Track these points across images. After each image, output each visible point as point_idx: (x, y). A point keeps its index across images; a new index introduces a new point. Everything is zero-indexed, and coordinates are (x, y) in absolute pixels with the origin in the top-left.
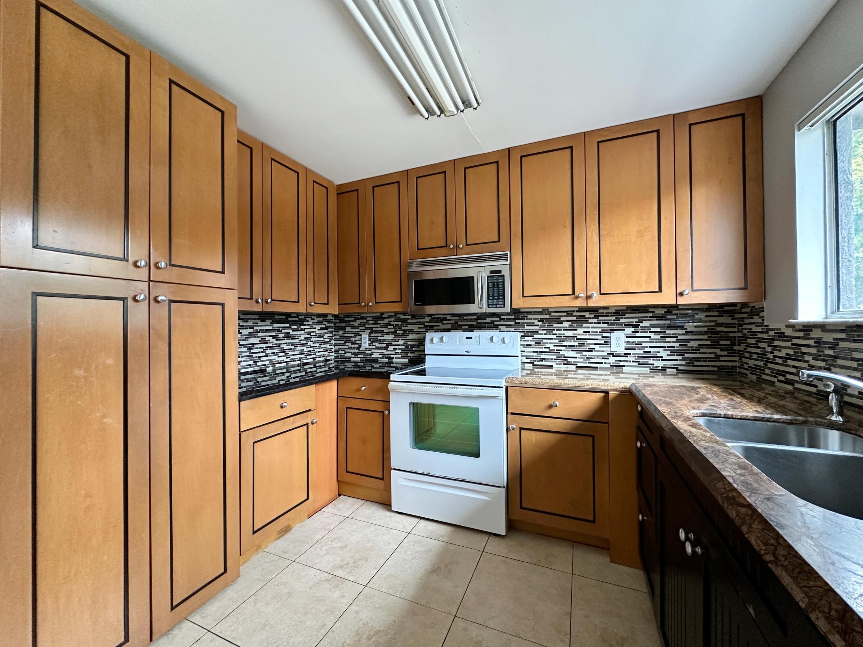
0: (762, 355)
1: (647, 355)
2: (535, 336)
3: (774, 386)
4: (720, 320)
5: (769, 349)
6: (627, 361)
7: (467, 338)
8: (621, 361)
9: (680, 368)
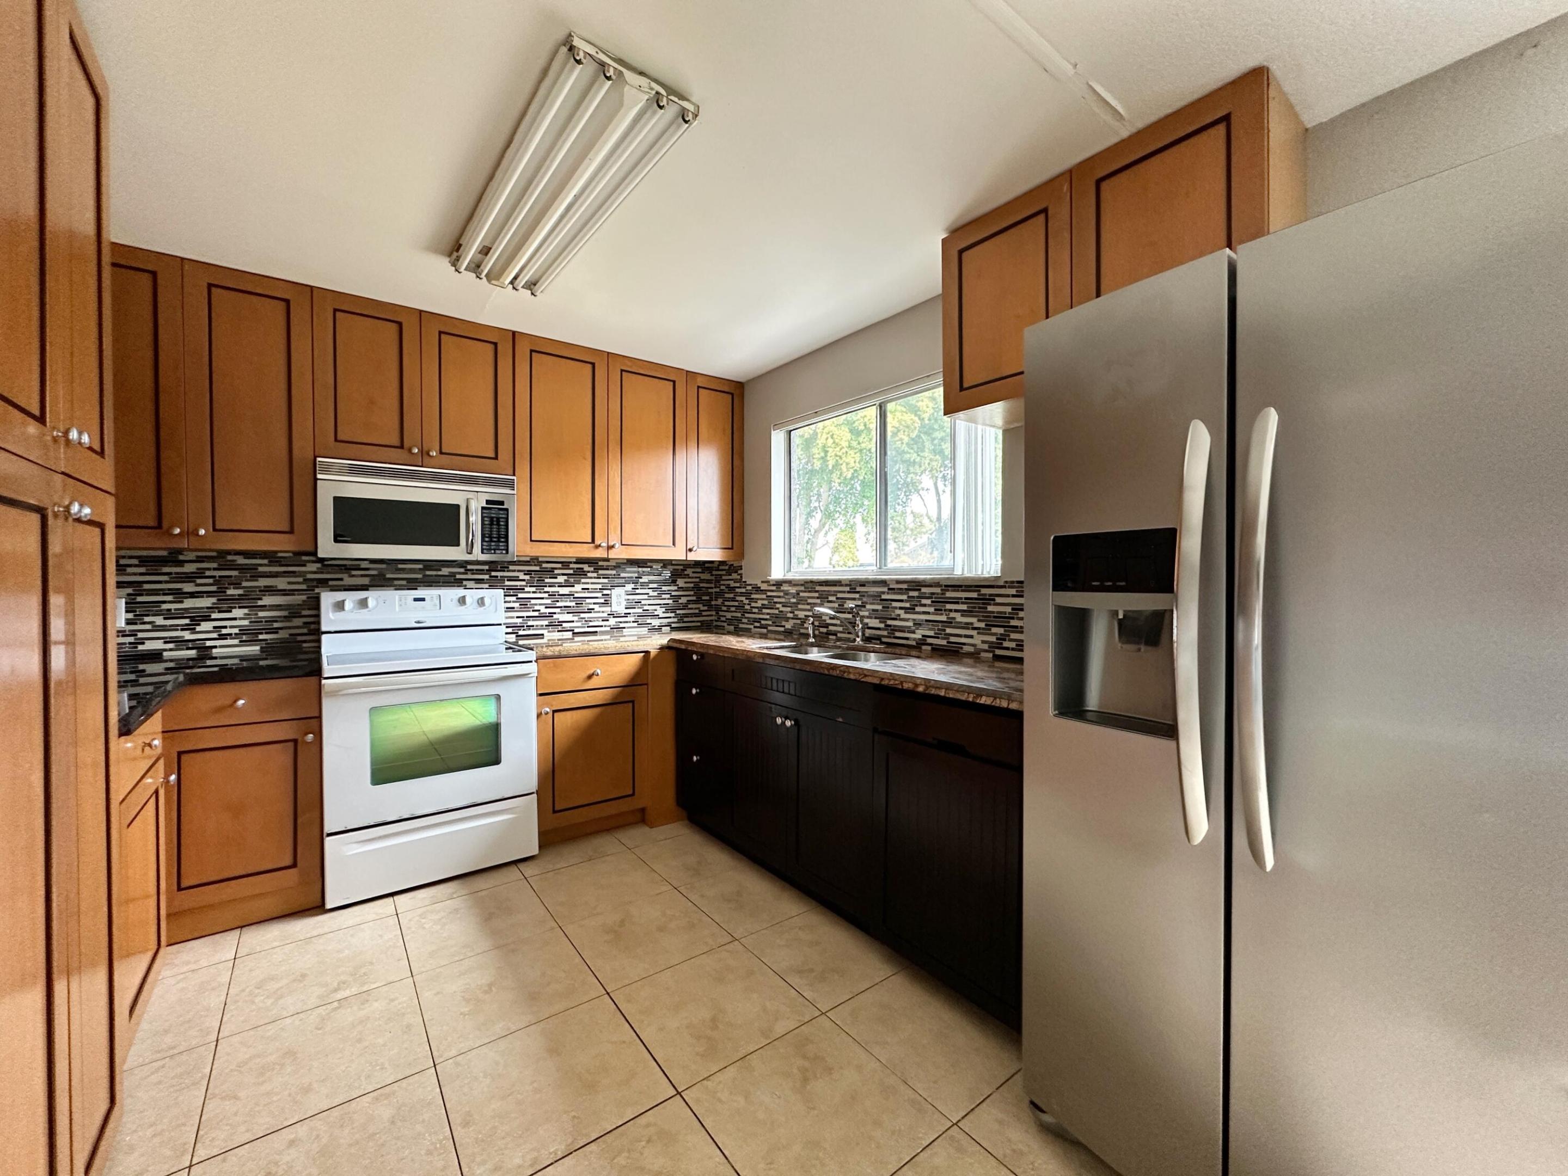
0: (741, 607)
1: (646, 614)
3: (751, 632)
4: (703, 576)
5: (747, 602)
6: (627, 622)
7: (416, 600)
8: (621, 622)
9: (673, 625)
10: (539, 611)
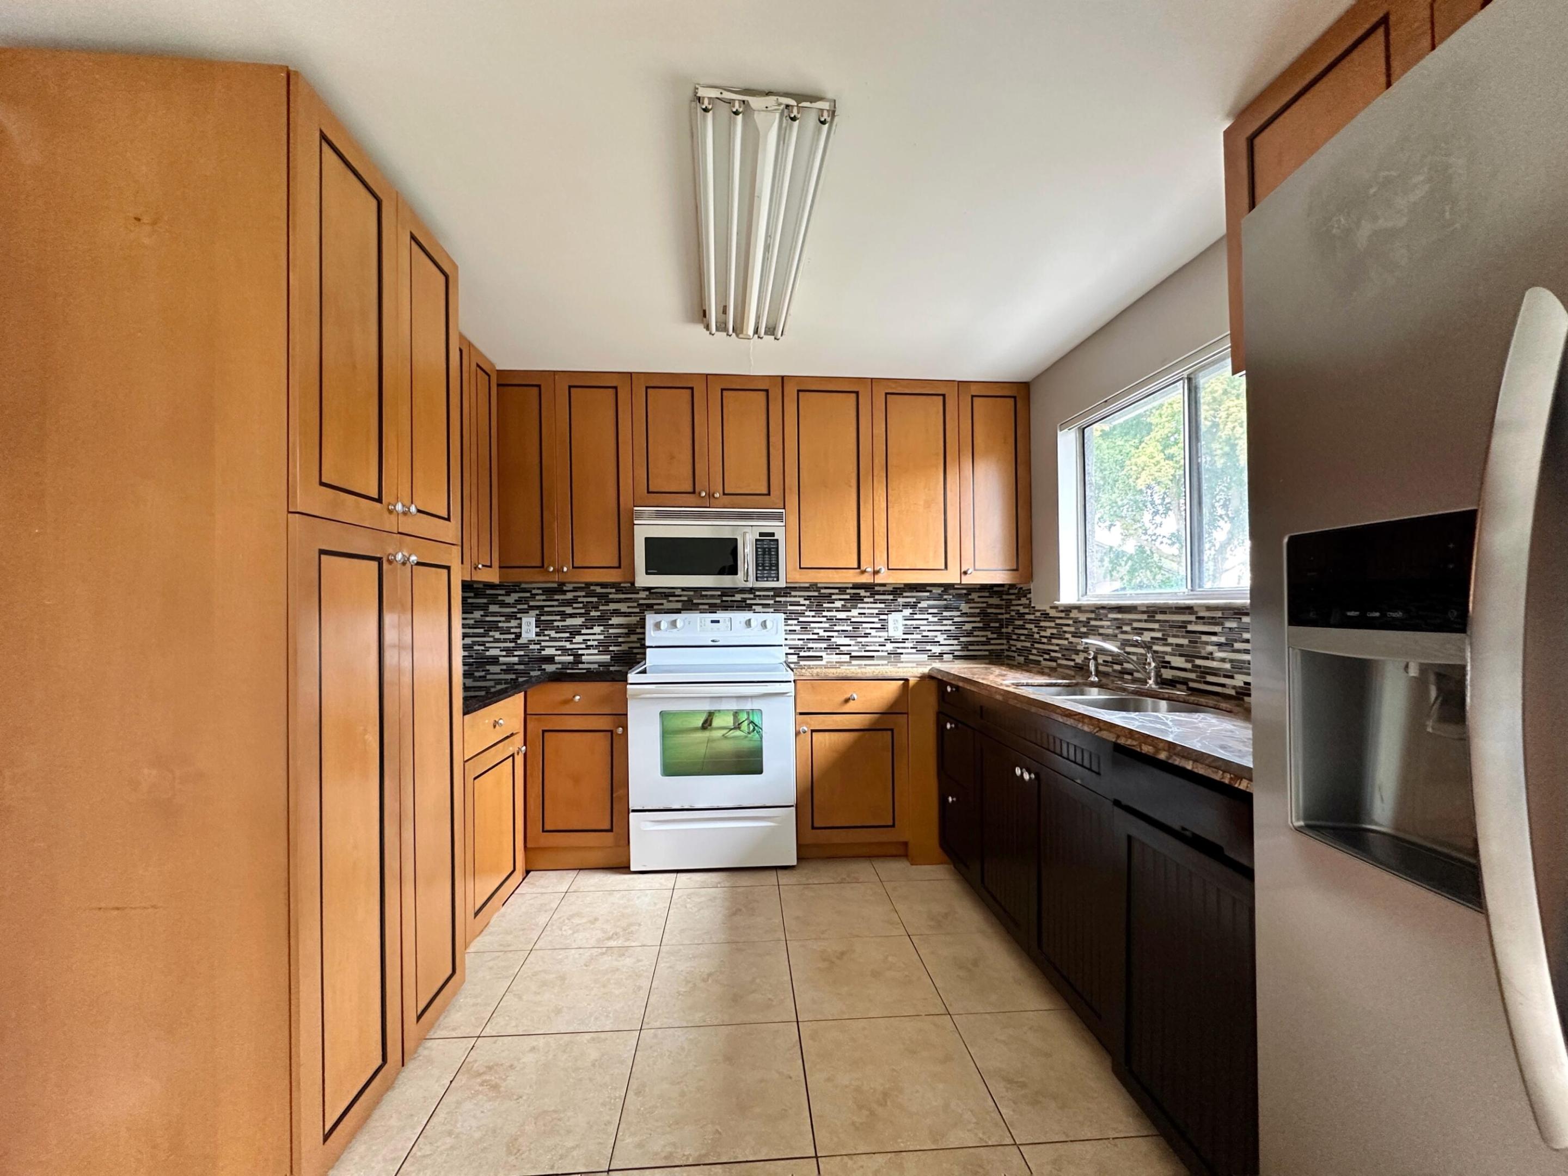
0: (1030, 635)
1: (926, 641)
3: (1040, 665)
4: (991, 601)
5: (1035, 630)
6: (904, 648)
7: (713, 622)
8: (898, 648)
9: (956, 653)
10: (818, 634)
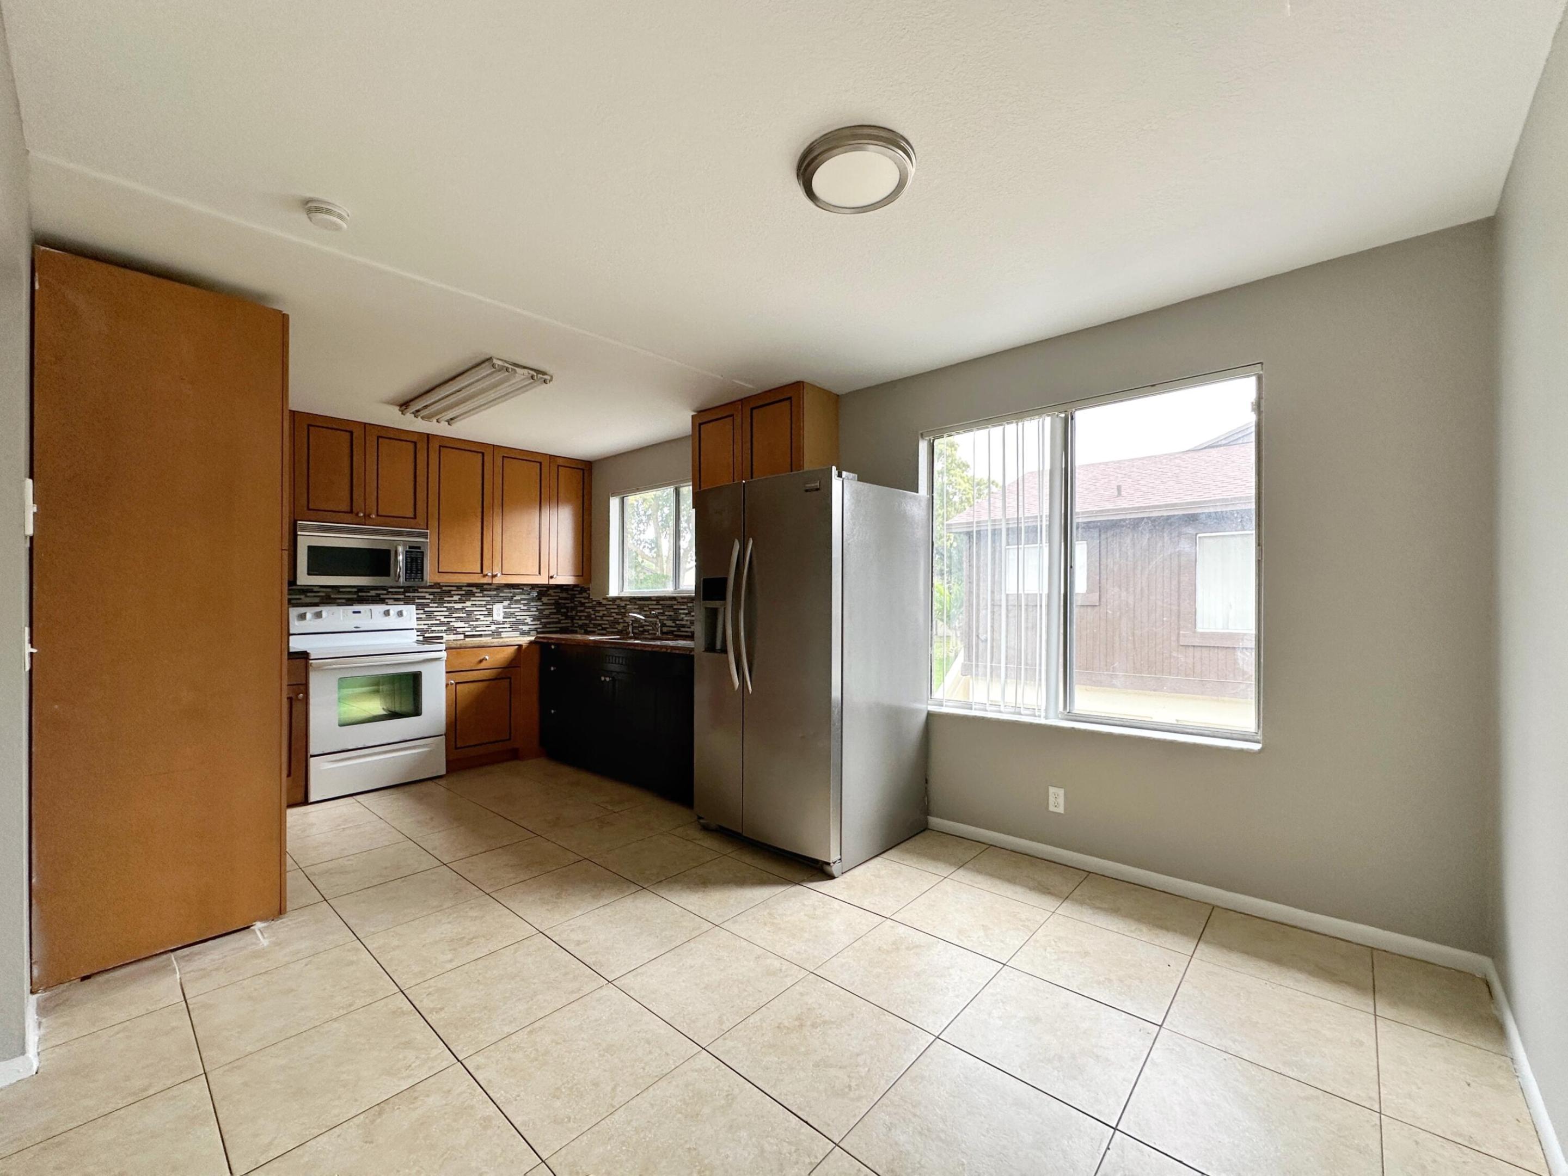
0: (588, 617)
1: (519, 622)
2: (426, 609)
4: (561, 595)
5: (593, 612)
6: (504, 628)
7: (354, 612)
8: (500, 628)
9: (539, 630)
10: (440, 620)
